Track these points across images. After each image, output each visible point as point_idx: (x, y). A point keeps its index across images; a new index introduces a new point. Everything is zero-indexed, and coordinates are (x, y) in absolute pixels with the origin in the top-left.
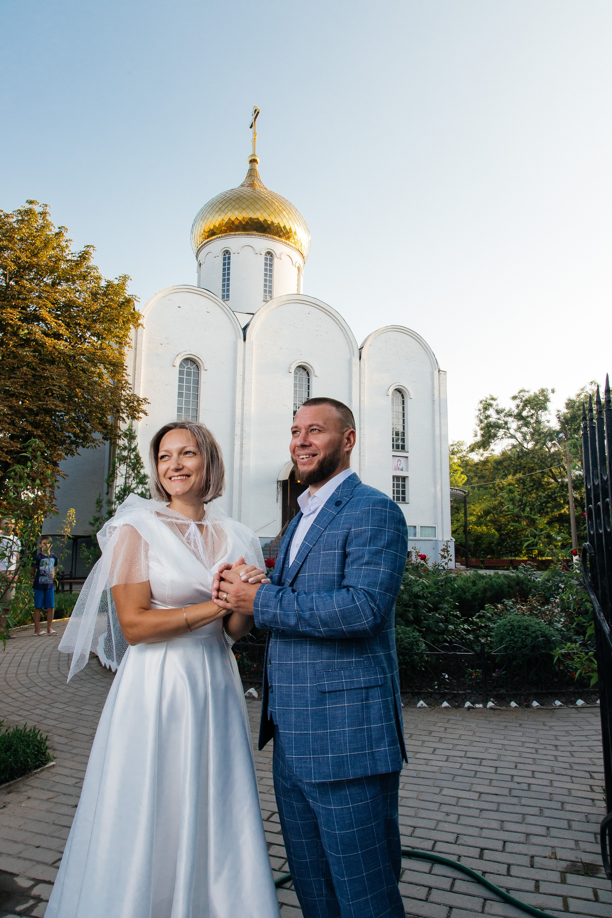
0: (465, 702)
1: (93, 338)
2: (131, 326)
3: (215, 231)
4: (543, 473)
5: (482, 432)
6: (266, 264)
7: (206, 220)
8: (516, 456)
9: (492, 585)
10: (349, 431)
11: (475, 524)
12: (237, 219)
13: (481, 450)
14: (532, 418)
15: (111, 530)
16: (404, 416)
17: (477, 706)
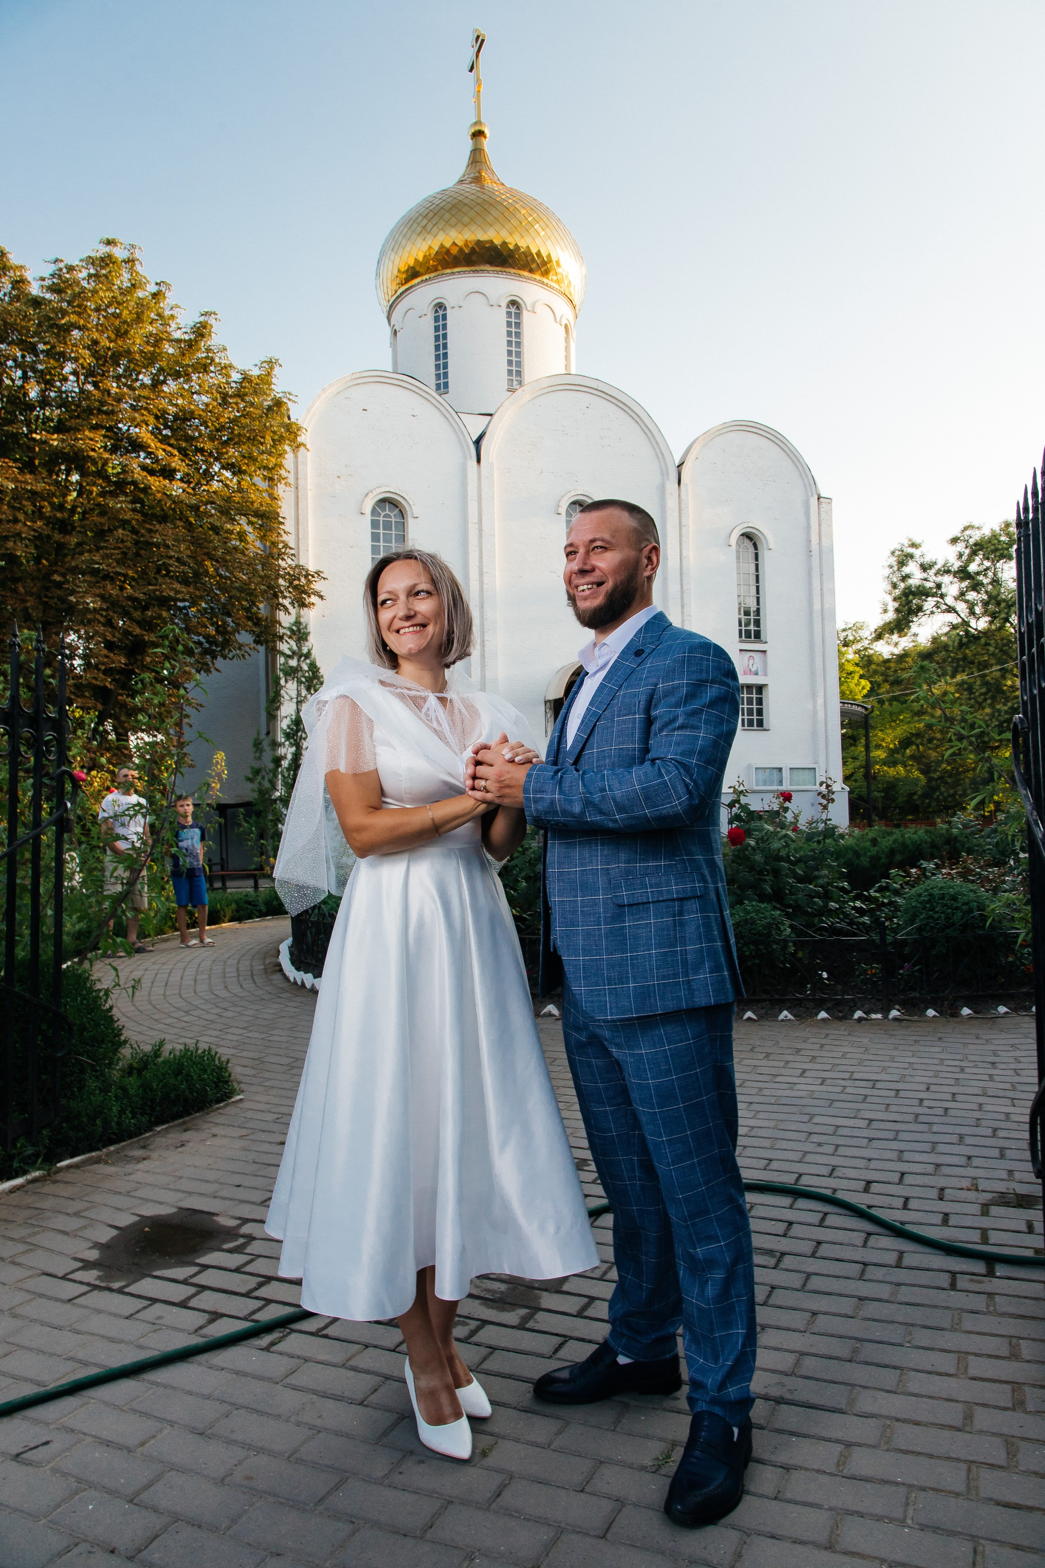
0: (854, 1012)
1: (224, 472)
2: (287, 448)
3: (418, 269)
4: (1004, 671)
5: (896, 605)
6: (509, 324)
7: (401, 250)
8: (956, 644)
9: (904, 844)
10: (650, 547)
11: (885, 763)
12: (454, 244)
13: (895, 637)
14: (985, 575)
15: (321, 705)
16: (757, 581)
17: (873, 1016)
